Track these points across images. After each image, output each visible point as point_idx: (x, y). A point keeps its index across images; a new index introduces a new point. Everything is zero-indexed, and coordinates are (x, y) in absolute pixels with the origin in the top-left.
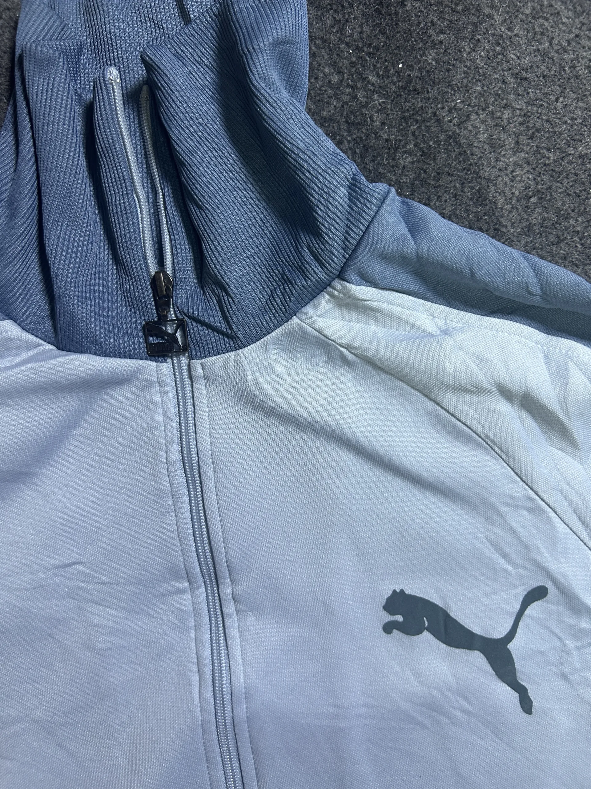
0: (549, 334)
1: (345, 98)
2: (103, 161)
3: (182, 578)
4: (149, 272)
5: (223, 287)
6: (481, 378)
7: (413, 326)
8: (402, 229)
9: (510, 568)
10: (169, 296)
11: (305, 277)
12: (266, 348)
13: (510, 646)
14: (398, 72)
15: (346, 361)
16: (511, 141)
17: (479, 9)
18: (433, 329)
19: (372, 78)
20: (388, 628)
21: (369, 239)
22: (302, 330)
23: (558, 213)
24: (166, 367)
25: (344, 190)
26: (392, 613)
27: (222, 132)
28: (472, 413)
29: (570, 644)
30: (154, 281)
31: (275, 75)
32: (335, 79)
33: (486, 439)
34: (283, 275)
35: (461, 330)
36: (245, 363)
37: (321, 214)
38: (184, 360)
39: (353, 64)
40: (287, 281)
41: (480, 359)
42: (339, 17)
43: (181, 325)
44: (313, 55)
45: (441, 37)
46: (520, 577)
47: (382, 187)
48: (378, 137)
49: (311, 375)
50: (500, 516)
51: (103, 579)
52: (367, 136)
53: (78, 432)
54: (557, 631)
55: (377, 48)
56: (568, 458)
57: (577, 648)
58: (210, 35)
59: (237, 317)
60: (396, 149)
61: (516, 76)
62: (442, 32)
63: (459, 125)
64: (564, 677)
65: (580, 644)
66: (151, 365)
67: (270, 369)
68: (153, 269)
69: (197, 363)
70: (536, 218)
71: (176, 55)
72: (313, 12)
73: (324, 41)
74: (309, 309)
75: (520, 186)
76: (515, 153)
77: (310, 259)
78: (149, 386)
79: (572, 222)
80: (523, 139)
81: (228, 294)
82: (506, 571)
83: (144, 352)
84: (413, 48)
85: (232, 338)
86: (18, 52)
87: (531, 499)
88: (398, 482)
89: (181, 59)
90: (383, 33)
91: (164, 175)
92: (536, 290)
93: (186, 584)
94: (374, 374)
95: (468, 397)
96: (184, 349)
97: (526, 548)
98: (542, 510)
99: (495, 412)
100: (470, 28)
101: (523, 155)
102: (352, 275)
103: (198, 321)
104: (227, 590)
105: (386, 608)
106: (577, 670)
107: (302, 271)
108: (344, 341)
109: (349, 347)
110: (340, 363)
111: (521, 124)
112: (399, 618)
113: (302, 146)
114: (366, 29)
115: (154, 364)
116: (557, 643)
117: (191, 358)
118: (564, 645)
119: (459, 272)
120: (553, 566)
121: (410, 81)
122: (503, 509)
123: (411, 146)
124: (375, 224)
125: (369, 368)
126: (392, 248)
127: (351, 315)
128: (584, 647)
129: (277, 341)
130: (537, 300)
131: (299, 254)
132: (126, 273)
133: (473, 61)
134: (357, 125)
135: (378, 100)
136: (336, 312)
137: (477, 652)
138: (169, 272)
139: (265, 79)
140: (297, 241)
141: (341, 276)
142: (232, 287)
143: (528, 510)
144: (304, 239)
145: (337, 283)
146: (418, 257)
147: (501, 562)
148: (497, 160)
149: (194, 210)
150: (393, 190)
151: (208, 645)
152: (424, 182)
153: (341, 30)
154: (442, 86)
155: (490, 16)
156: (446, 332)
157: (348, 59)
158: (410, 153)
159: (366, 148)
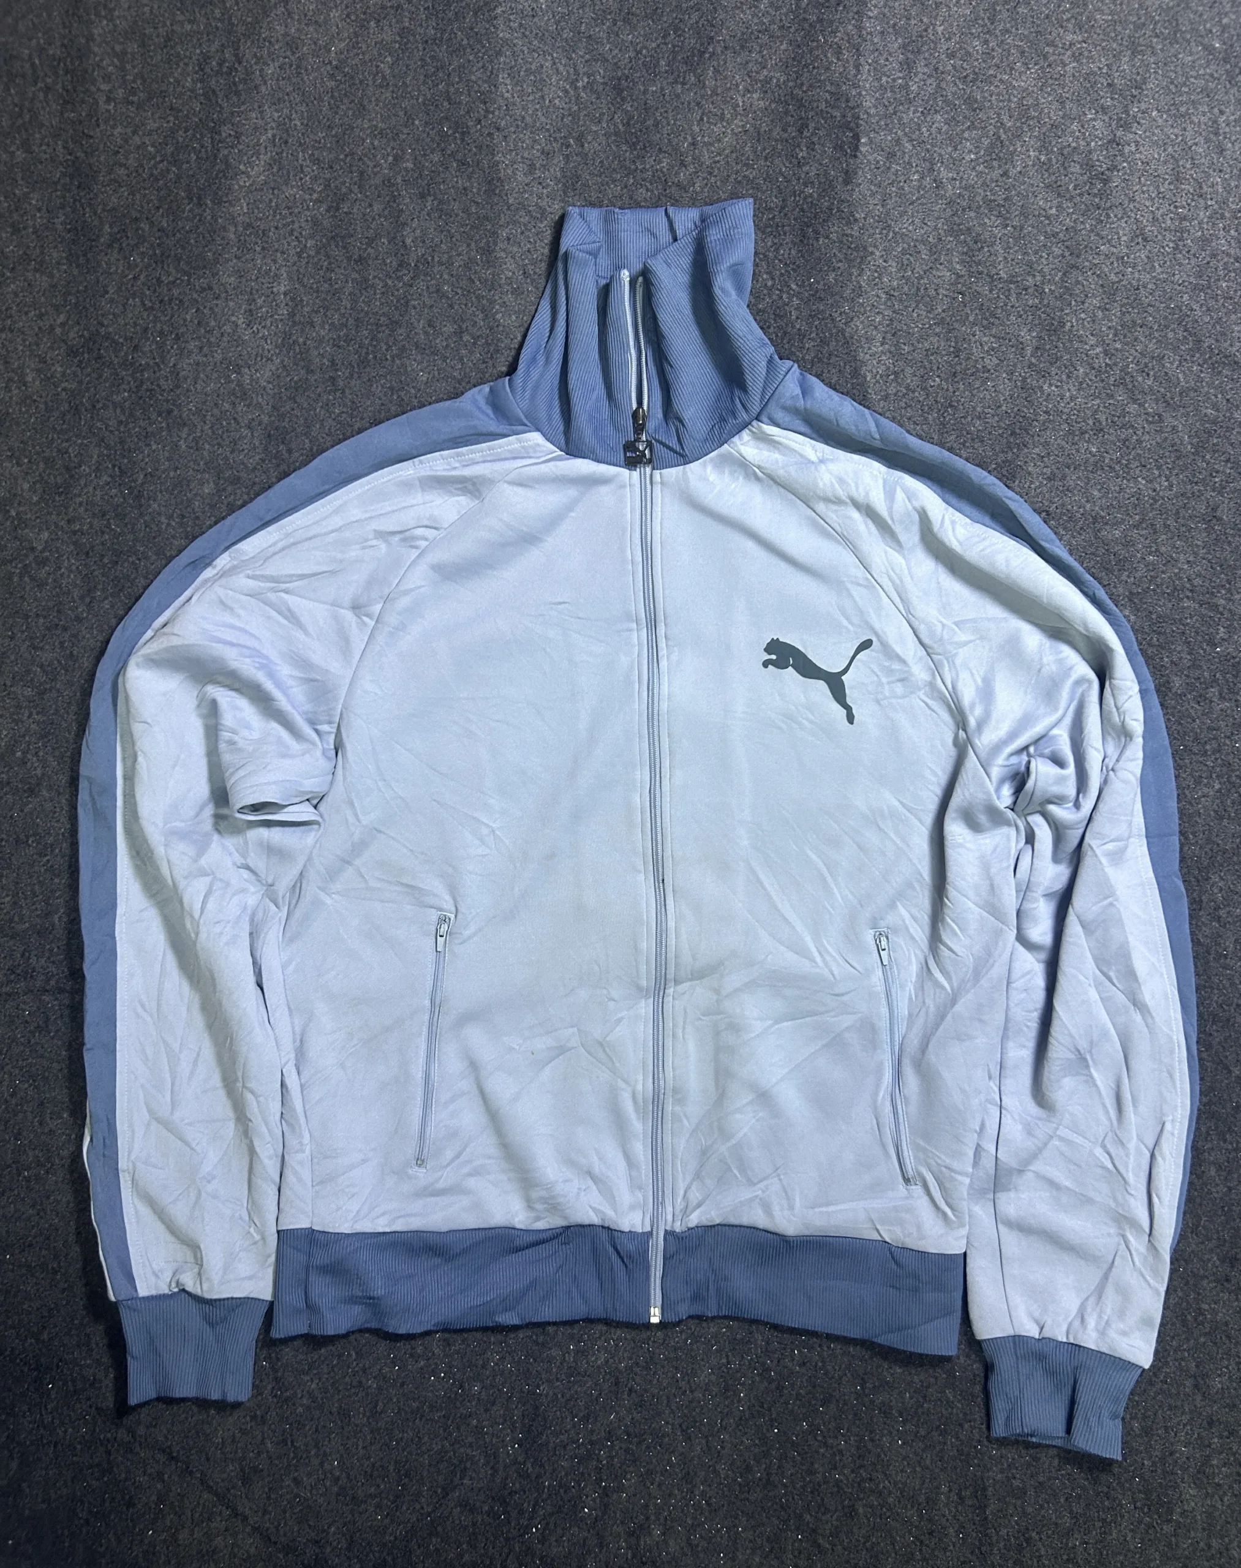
0: (889, 467)
1: (774, 297)
2: (610, 330)
3: (632, 621)
4: (631, 407)
5: (681, 421)
6: (841, 493)
7: (801, 456)
8: (798, 391)
9: (850, 627)
10: (644, 425)
11: (735, 418)
12: (704, 465)
13: (843, 678)
14: (810, 285)
15: (758, 479)
16: (879, 337)
17: (865, 248)
18: (813, 458)
19: (794, 286)
20: (766, 664)
21: (776, 396)
22: (730, 453)
23: (908, 388)
24: (636, 474)
25: (764, 363)
26: (770, 654)
27: (691, 316)
28: (834, 516)
29: (884, 680)
30: (635, 415)
31: (729, 286)
32: (770, 283)
33: (843, 537)
34: (721, 415)
35: (832, 461)
36: (689, 474)
37: (748, 378)
38: (648, 470)
39: (782, 275)
40: (723, 419)
41: (841, 481)
42: (776, 241)
43: (650, 445)
44: (756, 265)
45: (840, 265)
46: (856, 633)
47: (788, 363)
48: (793, 327)
49: (733, 486)
50: (847, 590)
51: (581, 615)
52: (787, 325)
53: (573, 514)
54: (876, 670)
55: (798, 267)
56: (896, 554)
57: (889, 683)
58: (690, 249)
59: (687, 443)
60: (804, 336)
61: (887, 293)
62: (841, 261)
63: (846, 324)
64: (878, 702)
65: (890, 679)
66: (625, 472)
67: (706, 479)
68: (635, 406)
69: (657, 473)
70: (892, 390)
71: (666, 262)
72: (760, 235)
73: (765, 256)
74: (736, 439)
75: (883, 368)
76: (882, 345)
77: (739, 406)
78: (623, 486)
79: (917, 394)
80: (889, 336)
81: (683, 425)
82: (846, 628)
83: (622, 463)
84: (821, 270)
85: (682, 456)
86: (563, 250)
87: (867, 579)
88: (783, 565)
89: (669, 265)
90: (802, 256)
91: (648, 341)
92: (877, 436)
93: (635, 625)
94: (775, 487)
95: (834, 507)
96: (650, 461)
97: (861, 613)
98: (874, 587)
99: (850, 518)
100: (859, 260)
101: (887, 346)
102: (764, 418)
103: (661, 443)
104: (661, 630)
105: (765, 650)
106: (885, 698)
107: (734, 415)
108: (756, 463)
109: (759, 467)
110: (753, 478)
111: (888, 326)
112: (774, 657)
113: (741, 334)
114: (793, 252)
115: (627, 471)
116: (876, 678)
117: (653, 469)
118: (880, 680)
119: (830, 421)
120: (877, 626)
121: (817, 292)
122: (849, 586)
123: (813, 335)
124: (781, 387)
125: (771, 482)
126: (789, 403)
127: (762, 445)
128: (893, 682)
129: (712, 460)
130: (878, 444)
131: (733, 401)
132: (615, 406)
133: (858, 282)
134: (781, 317)
135: (796, 302)
136: (752, 443)
137: (822, 682)
138: (645, 408)
139: (723, 289)
140: (732, 393)
141: (758, 418)
142: (687, 421)
143: (865, 587)
144: (737, 392)
145: (755, 423)
146: (805, 409)
147: (845, 623)
148: (869, 349)
149: (667, 368)
150: (796, 366)
151: (646, 667)
152: (820, 360)
153: (777, 250)
154: (837, 297)
155: (872, 253)
156: (822, 461)
157: (779, 270)
158: (813, 340)
159: (785, 333)
